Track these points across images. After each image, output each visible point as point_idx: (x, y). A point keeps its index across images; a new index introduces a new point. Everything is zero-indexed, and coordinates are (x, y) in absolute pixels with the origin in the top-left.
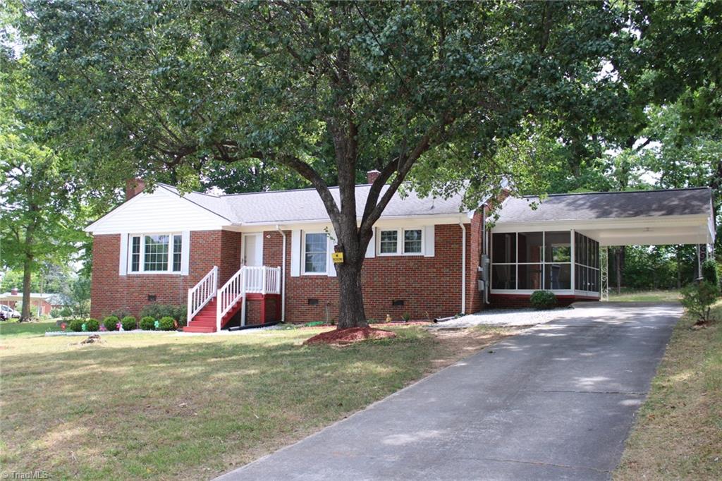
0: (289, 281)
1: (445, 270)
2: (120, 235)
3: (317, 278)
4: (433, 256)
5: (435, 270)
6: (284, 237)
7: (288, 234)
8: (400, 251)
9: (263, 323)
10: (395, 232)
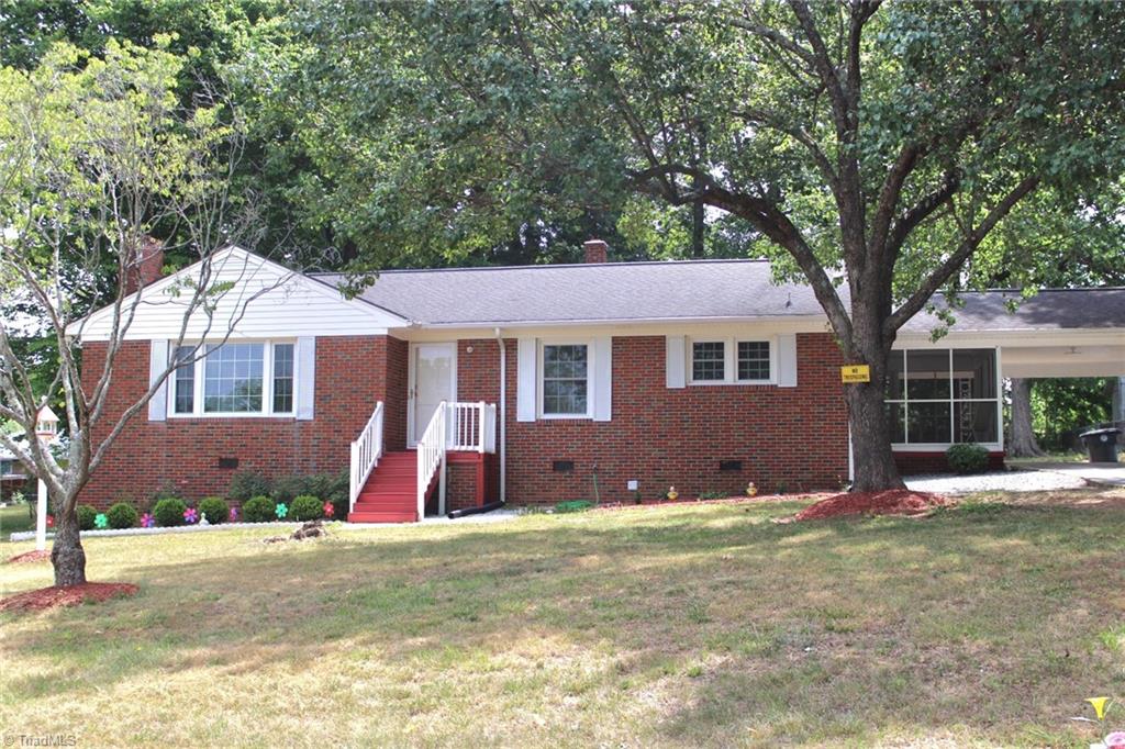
0: (512, 429)
1: (815, 410)
2: (149, 342)
3: (571, 423)
4: (795, 385)
5: (798, 409)
6: (503, 351)
7: (512, 345)
8: (731, 376)
9: (480, 505)
10: (720, 346)
